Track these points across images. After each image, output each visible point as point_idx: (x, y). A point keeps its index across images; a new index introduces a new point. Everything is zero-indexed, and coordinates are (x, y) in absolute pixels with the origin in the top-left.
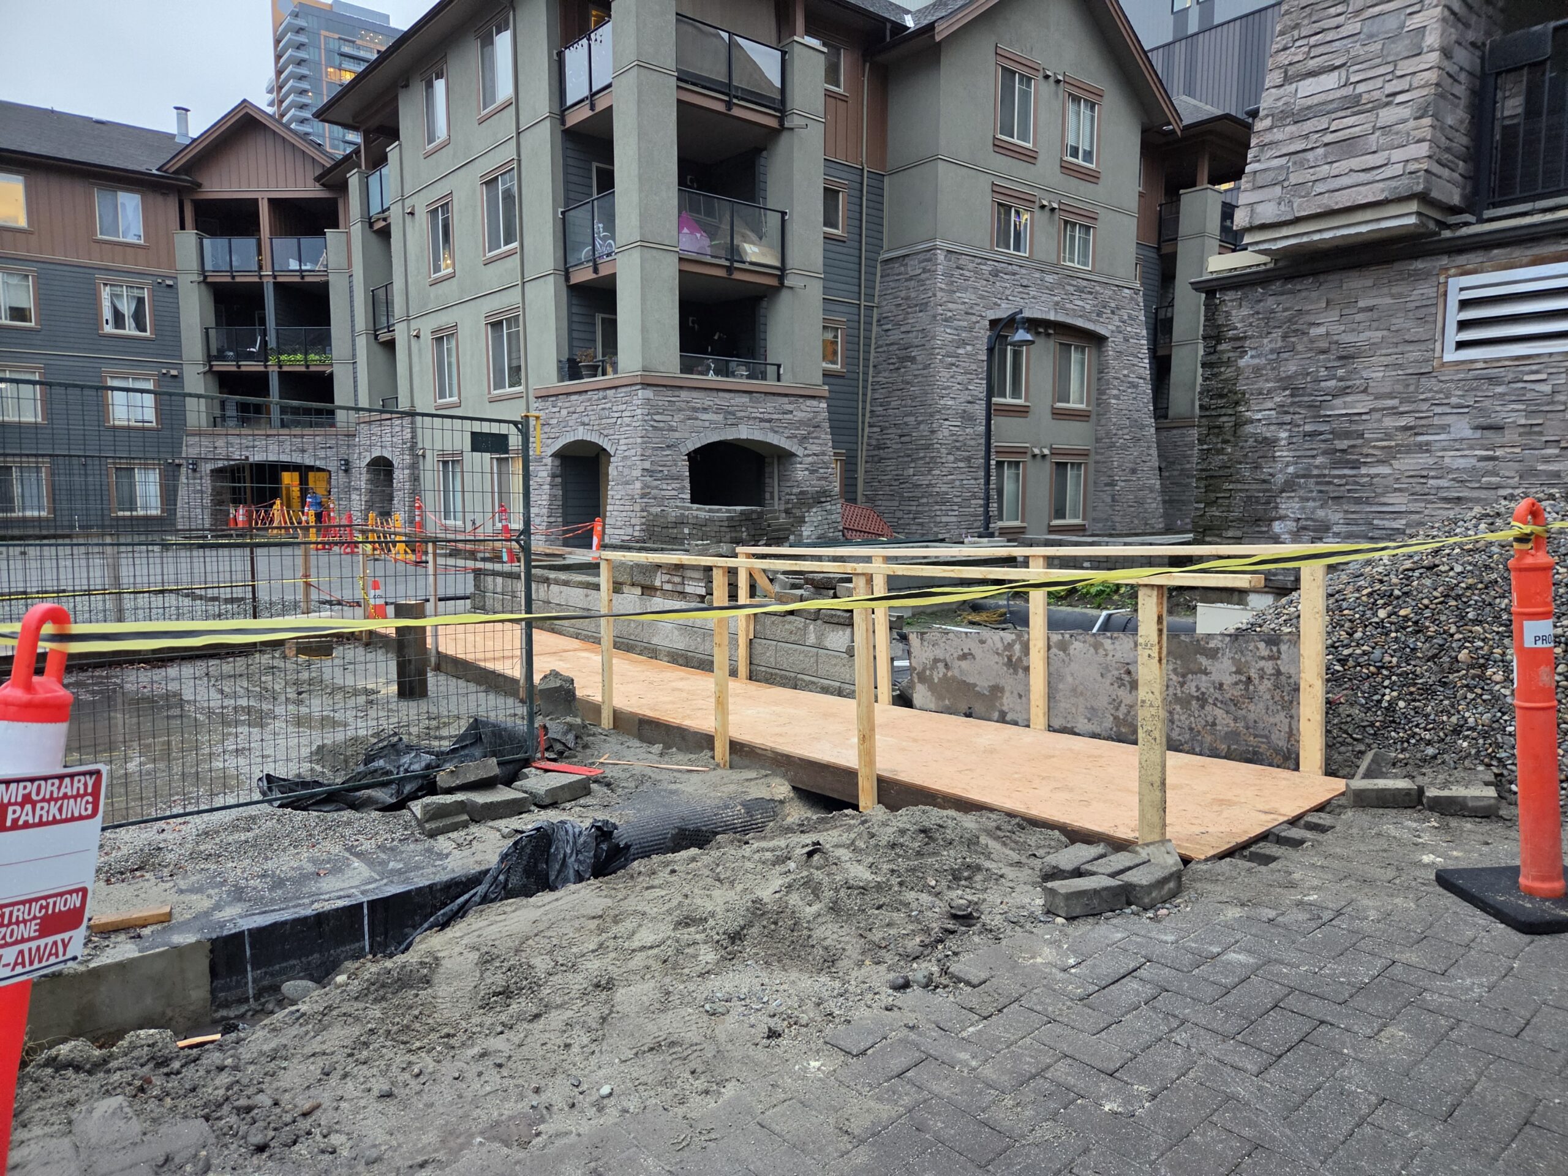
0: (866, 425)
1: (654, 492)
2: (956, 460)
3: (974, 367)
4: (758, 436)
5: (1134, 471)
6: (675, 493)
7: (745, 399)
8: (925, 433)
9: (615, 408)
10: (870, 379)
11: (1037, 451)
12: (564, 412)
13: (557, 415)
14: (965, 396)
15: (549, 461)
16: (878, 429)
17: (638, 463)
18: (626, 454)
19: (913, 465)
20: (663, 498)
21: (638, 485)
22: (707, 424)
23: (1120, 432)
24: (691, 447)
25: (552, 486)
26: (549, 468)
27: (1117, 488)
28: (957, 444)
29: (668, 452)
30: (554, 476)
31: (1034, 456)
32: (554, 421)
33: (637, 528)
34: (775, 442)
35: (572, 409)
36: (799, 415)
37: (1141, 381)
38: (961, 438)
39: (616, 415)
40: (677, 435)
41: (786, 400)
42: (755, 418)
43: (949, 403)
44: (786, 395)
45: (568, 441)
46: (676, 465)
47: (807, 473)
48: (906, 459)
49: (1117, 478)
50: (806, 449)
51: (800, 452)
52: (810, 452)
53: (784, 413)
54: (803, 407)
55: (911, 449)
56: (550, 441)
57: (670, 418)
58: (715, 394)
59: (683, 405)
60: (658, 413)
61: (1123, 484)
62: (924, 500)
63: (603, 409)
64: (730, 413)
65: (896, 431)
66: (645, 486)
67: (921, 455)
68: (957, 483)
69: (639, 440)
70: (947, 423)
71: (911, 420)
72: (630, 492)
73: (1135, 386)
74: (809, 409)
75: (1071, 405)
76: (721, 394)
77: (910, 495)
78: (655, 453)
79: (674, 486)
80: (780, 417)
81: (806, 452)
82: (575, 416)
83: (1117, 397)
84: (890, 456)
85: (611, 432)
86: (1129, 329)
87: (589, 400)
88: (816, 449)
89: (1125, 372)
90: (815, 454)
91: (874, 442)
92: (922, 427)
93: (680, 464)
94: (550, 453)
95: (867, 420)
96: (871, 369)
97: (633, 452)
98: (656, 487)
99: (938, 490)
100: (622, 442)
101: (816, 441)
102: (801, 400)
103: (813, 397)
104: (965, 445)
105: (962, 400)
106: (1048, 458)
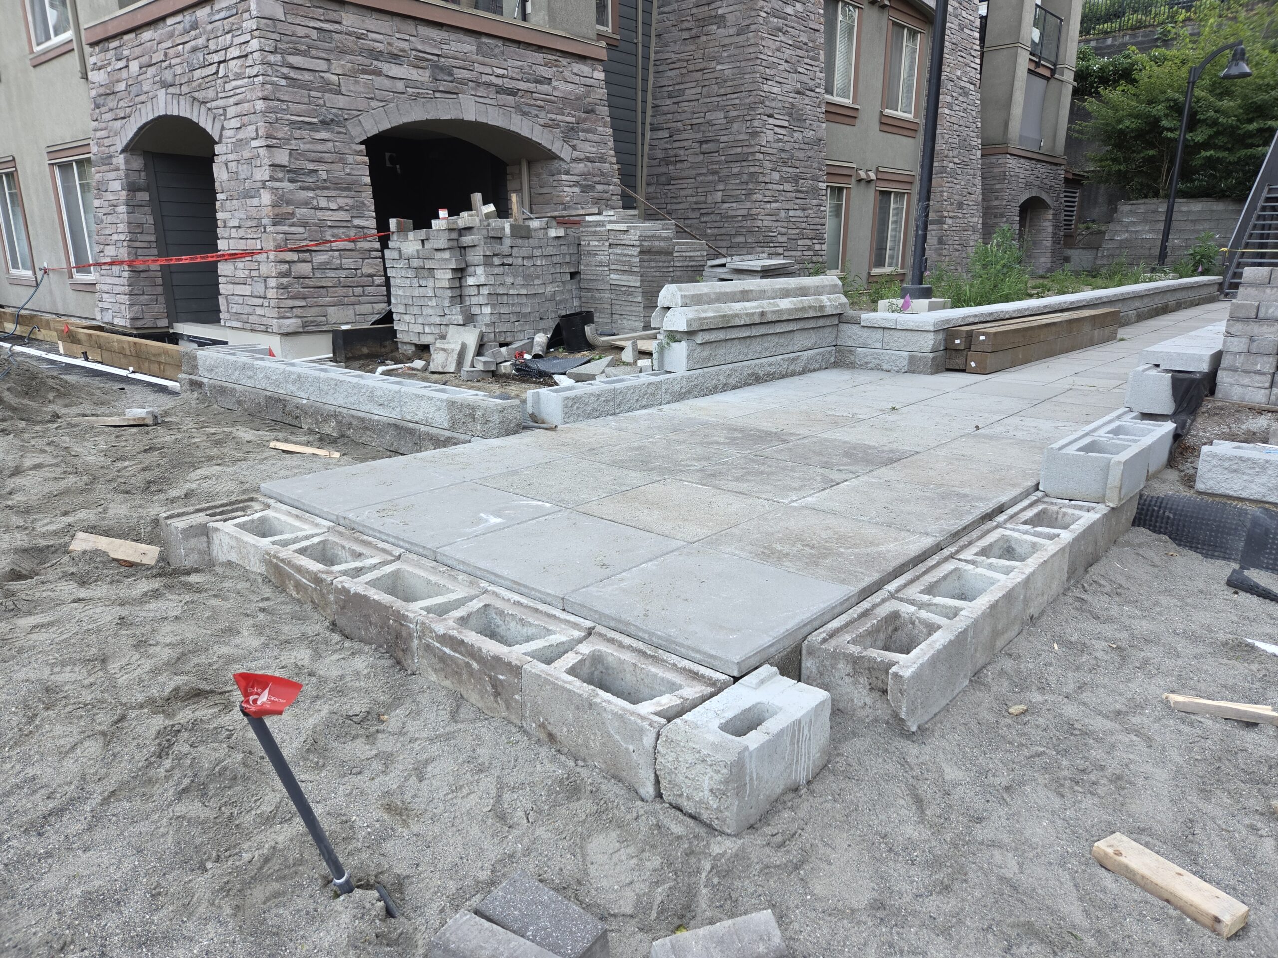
0: (648, 127)
1: (301, 212)
2: (783, 180)
3: (804, 38)
4: (494, 118)
5: (960, 205)
6: (342, 215)
7: (467, 46)
8: (741, 137)
9: (212, 46)
10: (653, 57)
11: (862, 174)
12: (134, 66)
13: (124, 74)
14: (793, 82)
15: (120, 160)
16: (666, 134)
17: (262, 151)
18: (241, 135)
19: (721, 187)
20: (321, 224)
21: (266, 198)
22: (400, 86)
23: (951, 154)
24: (372, 129)
25: (132, 206)
26: (122, 173)
27: (945, 226)
28: (784, 155)
29: (323, 135)
30: (132, 188)
31: (860, 180)
32: (122, 86)
33: (272, 283)
34: (525, 132)
35: (145, 60)
36: (562, 88)
37: (972, 87)
38: (788, 147)
39: (216, 58)
40: (341, 102)
41: (539, 57)
42: (489, 85)
43: (775, 90)
44: (540, 48)
45: (144, 121)
46: (343, 161)
47: (577, 189)
48: (710, 178)
49: (945, 214)
50: (574, 148)
51: (565, 153)
52: (582, 156)
53: (537, 82)
54: (567, 74)
55: (718, 162)
56: (119, 123)
57: (323, 65)
58: (410, 27)
59: (350, 41)
60: (297, 52)
61: (949, 221)
62: (740, 239)
63: (194, 50)
64: (442, 69)
65: (693, 136)
66: (280, 200)
67: (735, 170)
68: (783, 214)
69: (260, 105)
70: (771, 121)
71: (718, 117)
72: (253, 212)
73: (965, 93)
74: (577, 79)
75: (899, 114)
76: (424, 31)
77: (716, 231)
78: (297, 133)
79: (342, 201)
80: (531, 86)
81: (576, 154)
82: (151, 71)
83: (950, 106)
84: (685, 173)
85: (211, 94)
86: (964, 14)
87: (171, 36)
88: (588, 149)
89: (959, 73)
90: (588, 159)
91: (660, 154)
92: (735, 126)
93: (350, 159)
94: (120, 149)
95: (649, 120)
96: (654, 40)
97: (250, 131)
98: (306, 203)
99: (759, 223)
100: (231, 111)
101: (590, 136)
102: (564, 62)
103: (582, 58)
104: (792, 156)
105: (789, 88)
106: (873, 185)
